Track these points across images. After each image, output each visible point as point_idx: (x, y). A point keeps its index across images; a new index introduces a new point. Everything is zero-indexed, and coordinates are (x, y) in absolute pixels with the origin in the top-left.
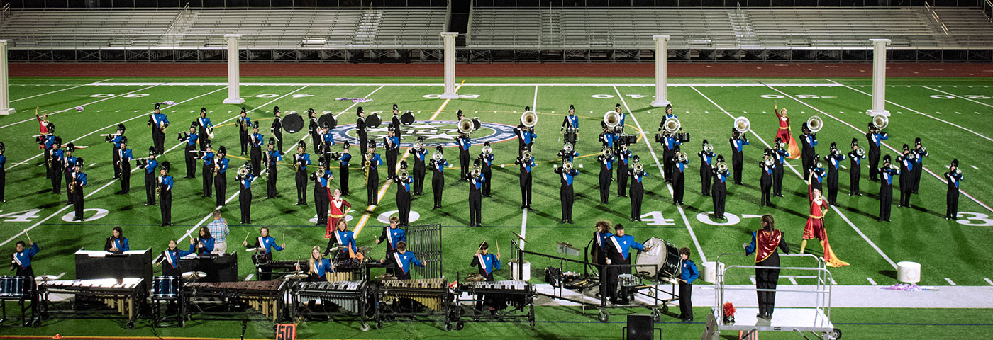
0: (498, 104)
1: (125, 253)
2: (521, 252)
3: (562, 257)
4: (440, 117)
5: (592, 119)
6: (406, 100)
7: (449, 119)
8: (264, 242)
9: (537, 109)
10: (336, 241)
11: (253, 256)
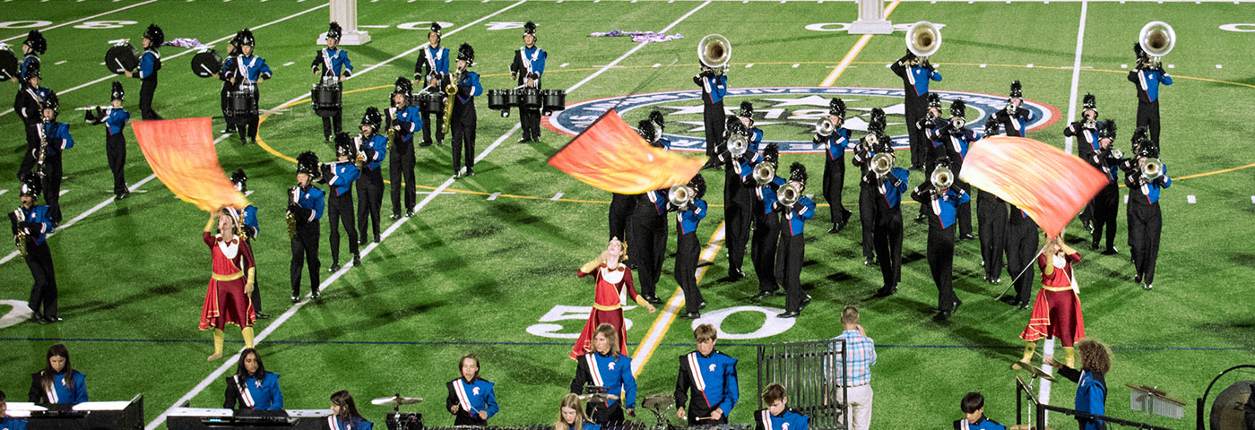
0: (989, 46)
1: (77, 408)
2: (1040, 409)
3: (1142, 421)
4: (848, 77)
5: (1221, 85)
6: (764, 37)
7: (869, 82)
8: (470, 394)
9: (1084, 59)
10: (590, 380)
11: (390, 417)
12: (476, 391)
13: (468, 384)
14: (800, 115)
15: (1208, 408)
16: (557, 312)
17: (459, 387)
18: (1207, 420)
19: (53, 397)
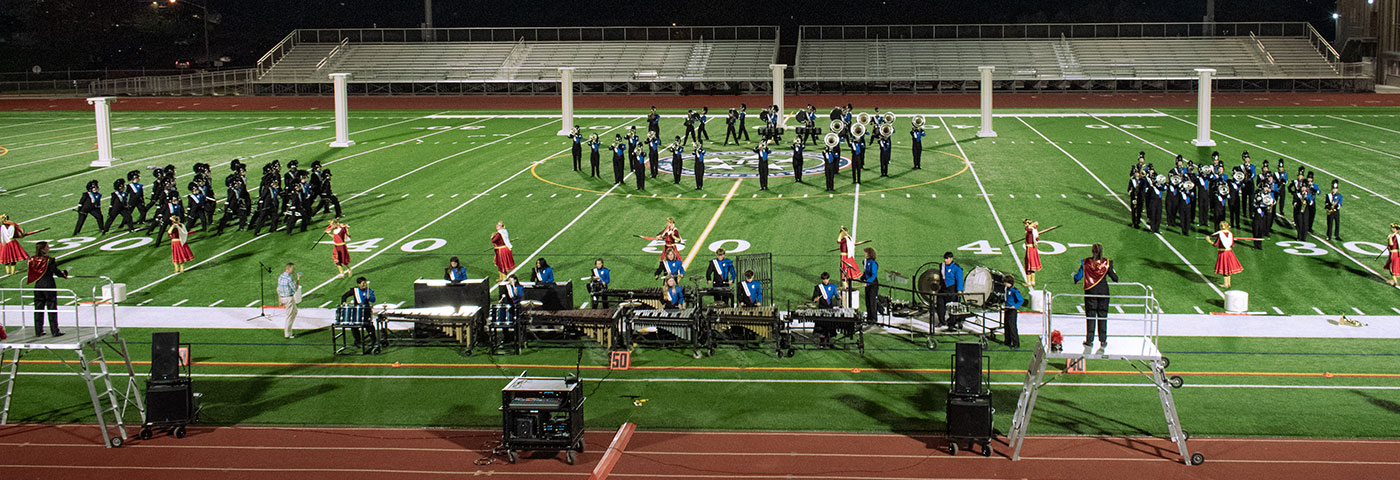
1: (463, 282)
12: (602, 273)
13: (600, 270)
14: (750, 162)
15: (917, 280)
16: (654, 243)
17: (596, 271)
18: (917, 284)
19: (453, 277)
